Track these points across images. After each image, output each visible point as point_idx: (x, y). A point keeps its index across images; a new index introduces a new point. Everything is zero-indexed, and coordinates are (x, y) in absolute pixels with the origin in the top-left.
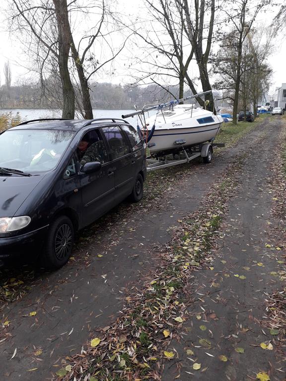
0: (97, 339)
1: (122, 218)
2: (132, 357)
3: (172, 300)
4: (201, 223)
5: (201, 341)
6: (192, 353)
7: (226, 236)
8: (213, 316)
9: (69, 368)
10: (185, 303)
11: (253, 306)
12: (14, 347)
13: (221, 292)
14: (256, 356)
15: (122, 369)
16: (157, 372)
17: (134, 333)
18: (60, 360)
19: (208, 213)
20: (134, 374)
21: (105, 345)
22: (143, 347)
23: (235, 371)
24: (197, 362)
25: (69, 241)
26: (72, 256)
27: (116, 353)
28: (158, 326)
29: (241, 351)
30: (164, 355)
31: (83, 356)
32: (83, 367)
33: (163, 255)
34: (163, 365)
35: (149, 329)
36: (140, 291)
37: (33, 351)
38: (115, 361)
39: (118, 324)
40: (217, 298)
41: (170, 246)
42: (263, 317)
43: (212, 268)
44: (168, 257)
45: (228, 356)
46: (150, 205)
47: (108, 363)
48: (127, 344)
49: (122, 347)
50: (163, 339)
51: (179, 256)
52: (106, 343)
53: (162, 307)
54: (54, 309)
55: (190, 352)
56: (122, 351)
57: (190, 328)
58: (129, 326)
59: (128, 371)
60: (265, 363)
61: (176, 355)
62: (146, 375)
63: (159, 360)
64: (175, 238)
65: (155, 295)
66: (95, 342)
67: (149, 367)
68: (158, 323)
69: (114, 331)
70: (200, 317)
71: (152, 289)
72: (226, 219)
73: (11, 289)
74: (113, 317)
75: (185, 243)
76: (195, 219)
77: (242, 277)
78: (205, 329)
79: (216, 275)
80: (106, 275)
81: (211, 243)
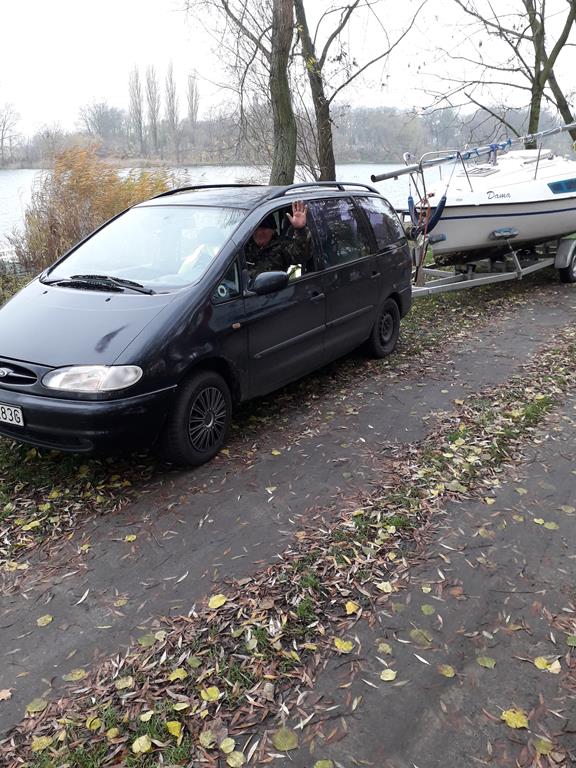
0: (221, 595)
1: (340, 388)
2: (273, 637)
3: (383, 550)
4: (504, 409)
5: (414, 633)
6: (389, 651)
7: (549, 440)
8: (456, 591)
9: (161, 635)
10: (409, 558)
11: (550, 584)
12: (86, 586)
13: (491, 550)
14: (518, 679)
15: (248, 654)
16: (309, 671)
17: (291, 596)
18: (152, 620)
19: (527, 390)
20: (267, 665)
21: (232, 608)
22: (298, 623)
23: (462, 697)
24: (391, 668)
25: (218, 420)
26: (226, 448)
27: (248, 625)
28: (339, 593)
29: (490, 664)
30: (333, 645)
31: (191, 620)
32: (183, 638)
33: (396, 464)
34: (326, 662)
35: (322, 595)
36: (328, 525)
37: (113, 599)
38: (241, 639)
39: (267, 575)
40: (479, 559)
41: (418, 448)
42: (564, 609)
43: (490, 501)
44: (406, 470)
45: (460, 668)
46: (407, 365)
47: (227, 639)
48: (271, 613)
49: (261, 618)
50: (341, 617)
51: (429, 470)
52: (234, 606)
53: (358, 559)
54: (167, 535)
55: (385, 648)
56: (258, 625)
57: (402, 605)
58: (285, 584)
59: (258, 658)
60: (530, 695)
61: (355, 649)
62: (288, 671)
63: (320, 650)
64: (435, 434)
65: (354, 536)
66: (216, 601)
67: (298, 659)
68: (341, 587)
69: (256, 588)
70: (430, 589)
71: (350, 524)
72: (562, 405)
73: (107, 492)
74: (262, 563)
75: (453, 447)
76: (493, 400)
77: (551, 526)
78: (431, 612)
79: (495, 515)
80: (274, 488)
81: (509, 451)
